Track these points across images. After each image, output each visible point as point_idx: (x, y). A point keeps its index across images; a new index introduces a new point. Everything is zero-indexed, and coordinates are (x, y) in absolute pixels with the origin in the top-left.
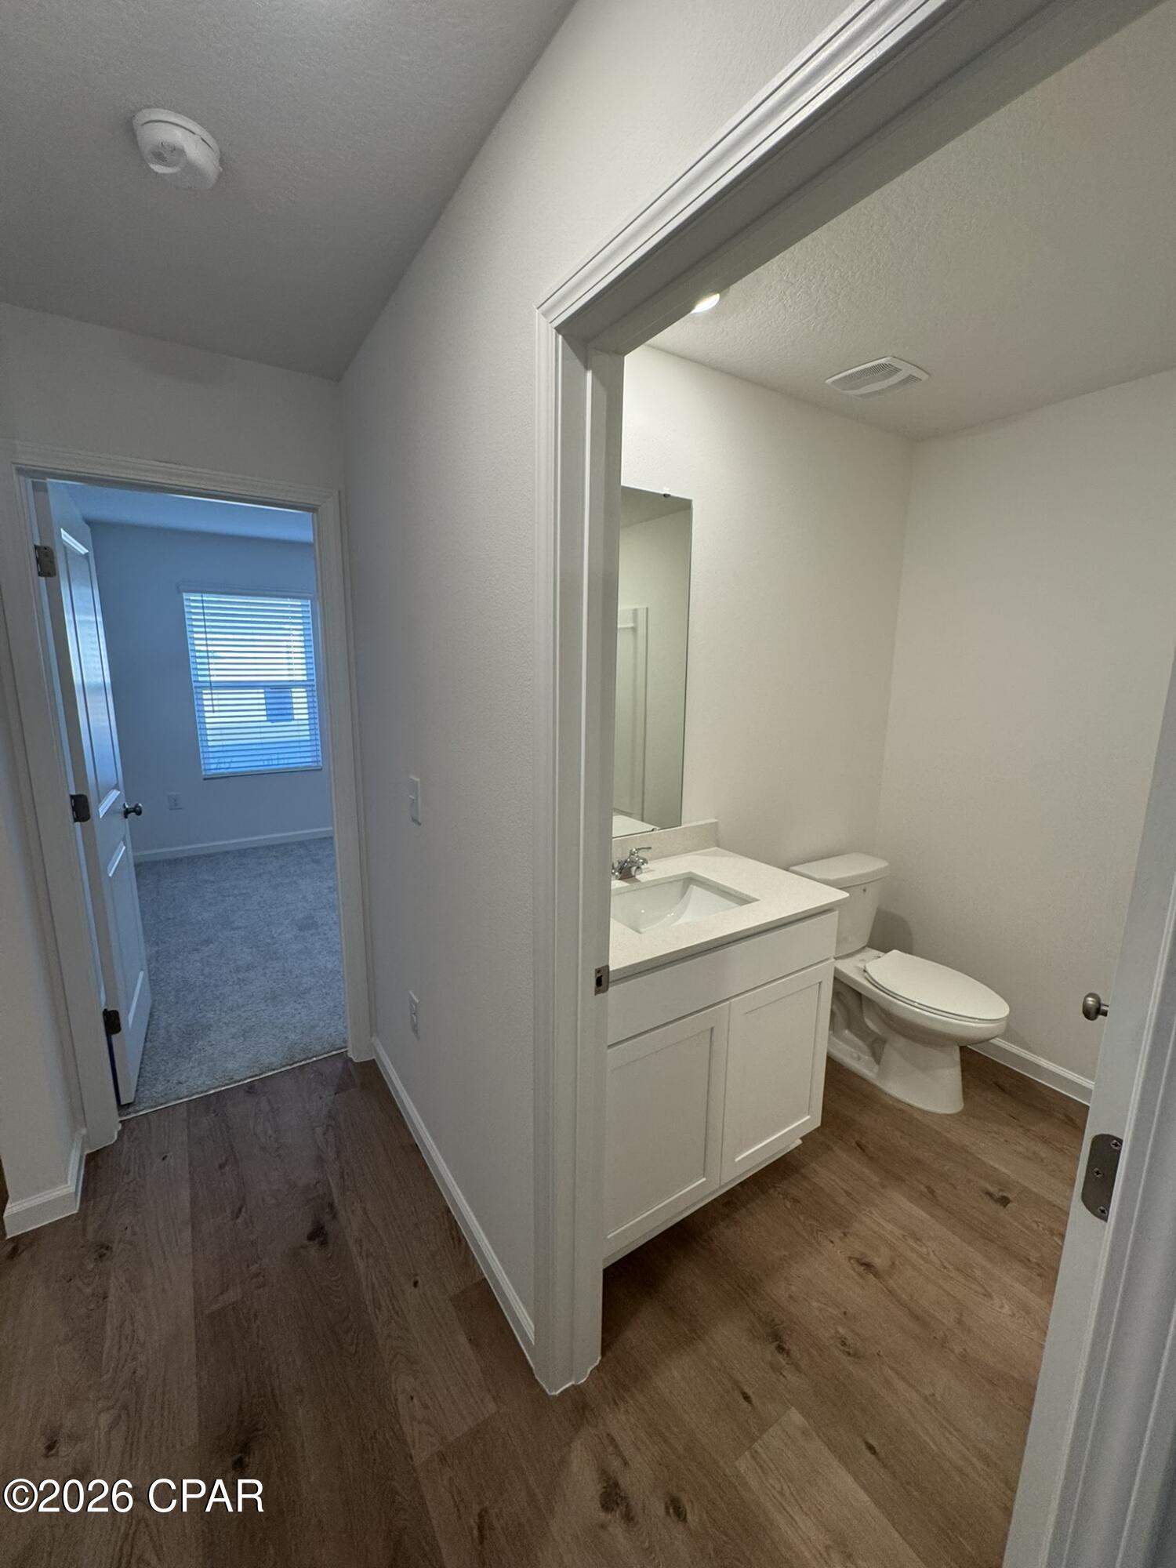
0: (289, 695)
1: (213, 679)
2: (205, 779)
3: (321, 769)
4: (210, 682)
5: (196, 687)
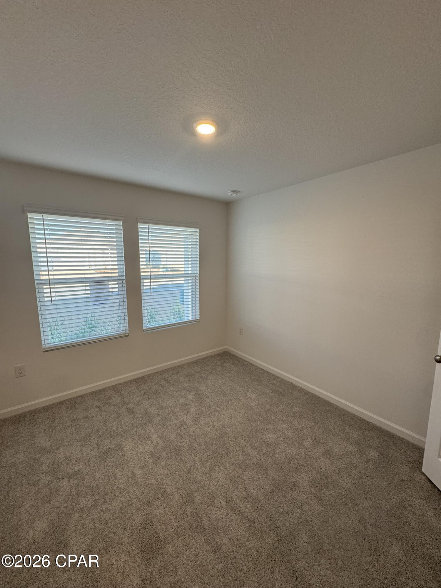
0: (107, 286)
1: (51, 277)
2: (44, 352)
3: (128, 335)
4: (49, 280)
5: (38, 284)
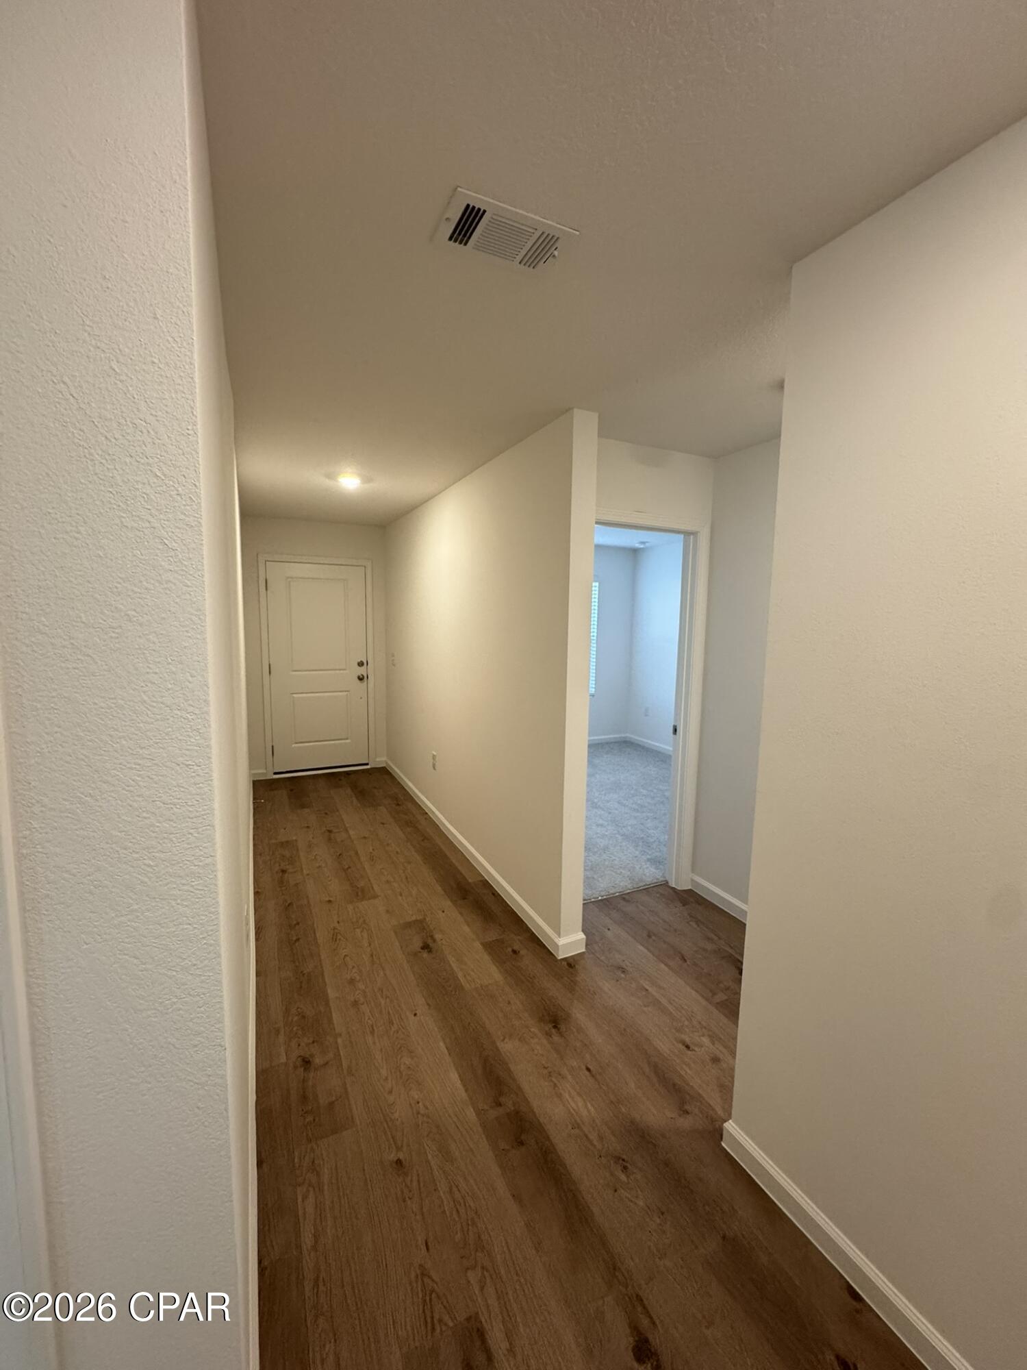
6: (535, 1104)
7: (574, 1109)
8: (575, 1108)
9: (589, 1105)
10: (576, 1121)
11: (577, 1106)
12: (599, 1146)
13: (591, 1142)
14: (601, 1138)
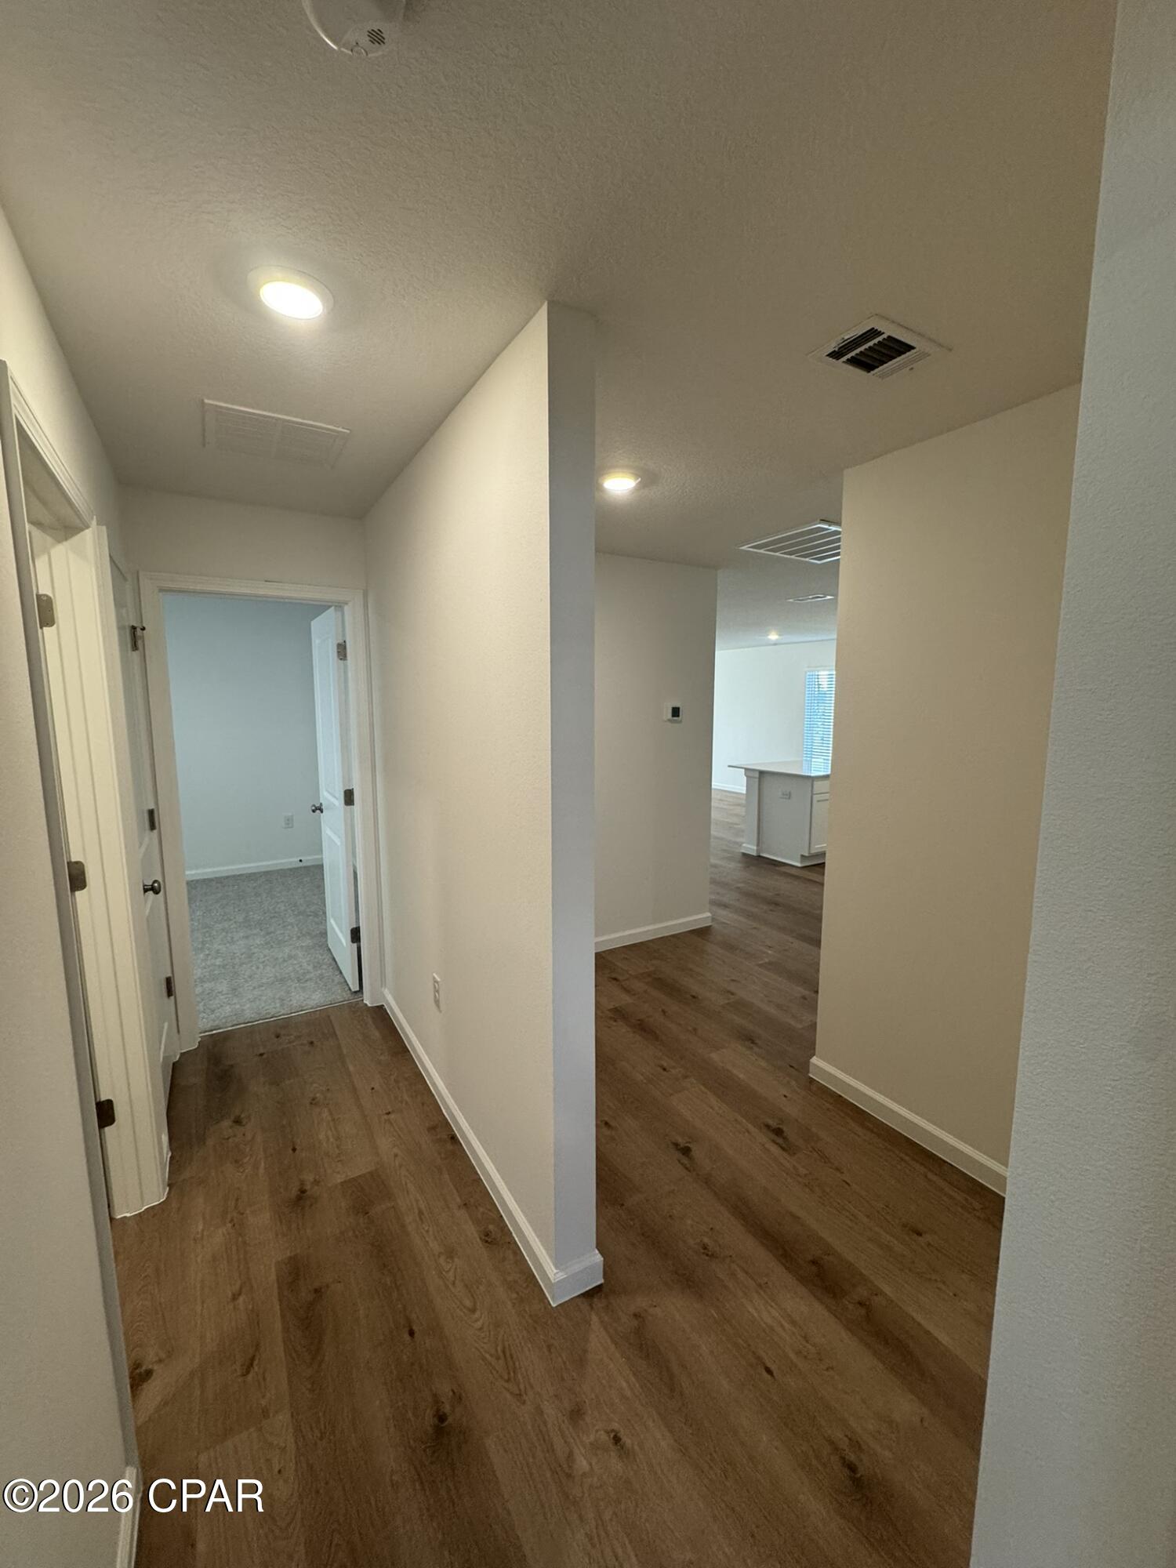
6: (819, 1308)
7: (772, 1306)
8: (772, 1310)
9: (756, 1315)
10: (765, 1291)
11: (769, 1312)
12: (734, 1266)
13: (743, 1269)
14: (733, 1275)
